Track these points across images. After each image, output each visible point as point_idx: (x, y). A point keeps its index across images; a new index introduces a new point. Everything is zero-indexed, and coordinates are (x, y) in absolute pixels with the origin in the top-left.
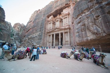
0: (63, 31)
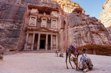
0: (51, 34)
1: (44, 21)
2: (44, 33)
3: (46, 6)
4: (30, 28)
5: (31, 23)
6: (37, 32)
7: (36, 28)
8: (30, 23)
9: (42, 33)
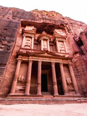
1: (45, 42)
2: (47, 60)
3: (47, 22)
4: (25, 52)
5: (26, 44)
6: (35, 59)
7: (33, 51)
8: (24, 44)
9: (43, 61)
